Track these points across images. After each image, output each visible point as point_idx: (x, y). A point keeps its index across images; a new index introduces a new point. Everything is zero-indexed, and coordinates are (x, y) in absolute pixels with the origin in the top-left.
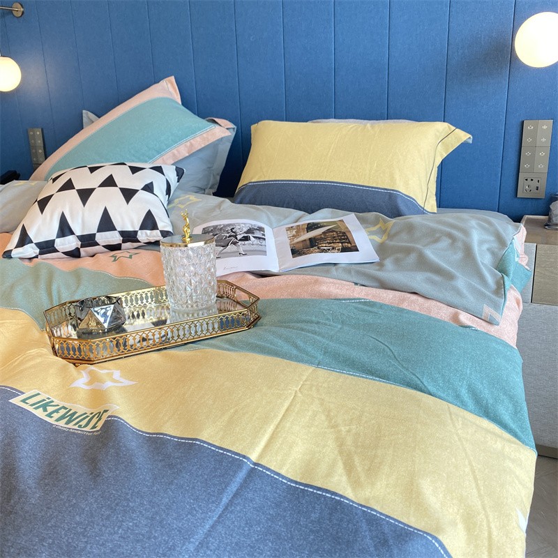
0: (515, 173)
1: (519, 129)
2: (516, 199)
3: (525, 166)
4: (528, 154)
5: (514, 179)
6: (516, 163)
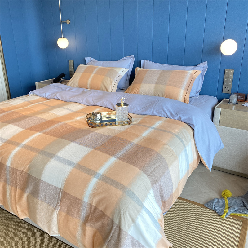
0: (222, 85)
1: (224, 71)
3: (225, 83)
4: (226, 80)
5: (222, 87)
6: (223, 82)
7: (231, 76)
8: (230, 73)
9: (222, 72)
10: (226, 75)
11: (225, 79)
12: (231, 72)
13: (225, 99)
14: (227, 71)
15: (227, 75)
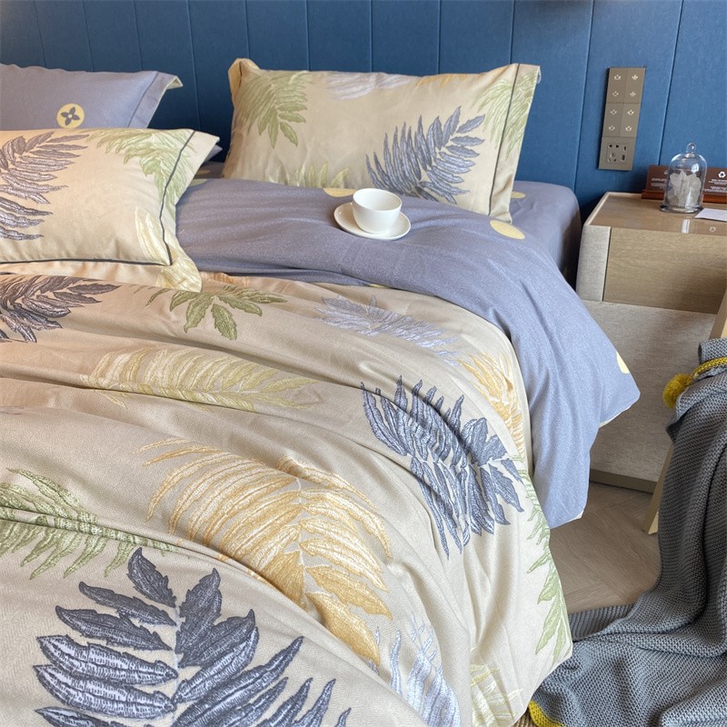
0: (597, 137)
2: (597, 172)
3: (610, 128)
4: (613, 112)
5: (596, 144)
6: (599, 125)
7: (633, 94)
8: (629, 85)
9: (597, 83)
10: (613, 94)
11: (611, 112)
12: (635, 77)
13: (609, 194)
14: (616, 78)
15: (616, 94)
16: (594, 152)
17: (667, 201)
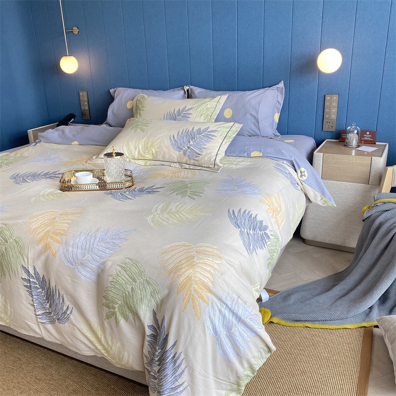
0: (322, 119)
1: (323, 99)
2: (322, 132)
3: (326, 116)
5: (322, 122)
6: (323, 114)
12: (335, 98)
13: (326, 140)
15: (328, 104)
16: (321, 124)
17: (347, 143)
